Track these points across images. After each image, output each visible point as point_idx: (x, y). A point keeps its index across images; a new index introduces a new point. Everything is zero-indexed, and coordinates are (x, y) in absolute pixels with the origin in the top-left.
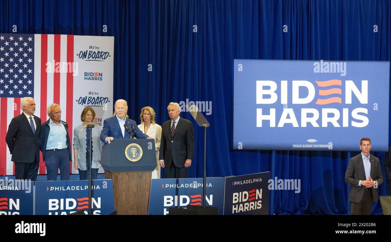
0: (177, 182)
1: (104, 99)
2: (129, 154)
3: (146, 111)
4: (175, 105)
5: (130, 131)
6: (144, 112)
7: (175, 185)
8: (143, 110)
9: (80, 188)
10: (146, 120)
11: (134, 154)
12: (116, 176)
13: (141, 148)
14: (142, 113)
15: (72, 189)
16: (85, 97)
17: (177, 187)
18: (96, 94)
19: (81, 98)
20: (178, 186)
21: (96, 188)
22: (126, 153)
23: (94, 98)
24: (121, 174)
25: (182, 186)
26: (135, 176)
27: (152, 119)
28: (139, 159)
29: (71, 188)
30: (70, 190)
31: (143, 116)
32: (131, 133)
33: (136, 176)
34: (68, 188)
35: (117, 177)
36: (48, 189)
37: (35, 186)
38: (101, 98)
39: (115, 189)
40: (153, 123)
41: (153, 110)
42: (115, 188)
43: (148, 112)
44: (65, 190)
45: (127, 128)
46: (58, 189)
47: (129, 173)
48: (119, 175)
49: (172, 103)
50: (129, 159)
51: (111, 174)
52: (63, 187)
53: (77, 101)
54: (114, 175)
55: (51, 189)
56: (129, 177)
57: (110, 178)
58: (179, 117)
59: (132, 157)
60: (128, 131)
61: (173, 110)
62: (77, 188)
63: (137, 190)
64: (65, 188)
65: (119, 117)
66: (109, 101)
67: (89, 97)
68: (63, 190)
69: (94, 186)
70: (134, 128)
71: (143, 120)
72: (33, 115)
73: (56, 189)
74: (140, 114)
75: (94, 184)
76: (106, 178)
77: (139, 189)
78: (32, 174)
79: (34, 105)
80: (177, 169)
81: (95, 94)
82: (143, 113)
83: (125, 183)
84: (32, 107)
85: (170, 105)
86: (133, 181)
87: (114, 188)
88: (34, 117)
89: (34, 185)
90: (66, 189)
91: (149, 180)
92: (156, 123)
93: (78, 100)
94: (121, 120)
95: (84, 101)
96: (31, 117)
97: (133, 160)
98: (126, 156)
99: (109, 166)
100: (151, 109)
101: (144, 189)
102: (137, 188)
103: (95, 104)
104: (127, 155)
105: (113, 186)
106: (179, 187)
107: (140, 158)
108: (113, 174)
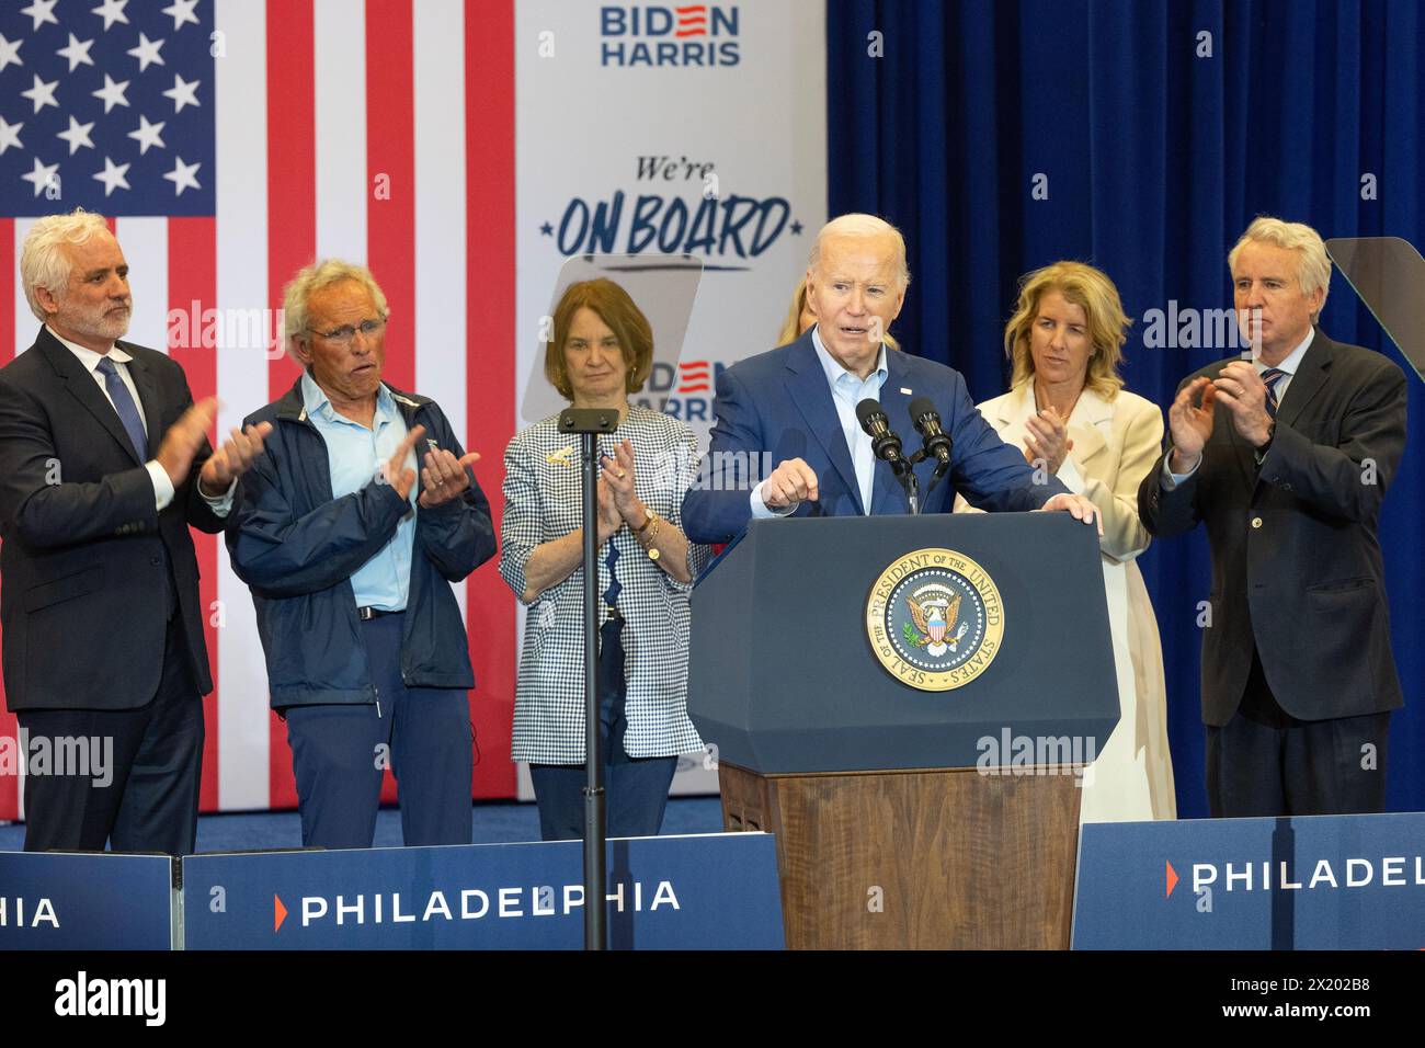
0: (1283, 849)
1: (759, 214)
2: (900, 631)
3: (1053, 304)
4: (1290, 244)
5: (908, 452)
6: (1046, 309)
7: (1266, 866)
8: (1038, 293)
9: (525, 902)
10: (1054, 374)
11: (937, 632)
12: (803, 801)
13: (993, 586)
14: (1022, 315)
15: (466, 915)
16: (610, 200)
17: (1284, 885)
18: (697, 172)
19: (579, 211)
20: (1290, 880)
21: (647, 899)
22: (875, 620)
23: (678, 204)
24: (840, 792)
25: (1323, 873)
26: (949, 802)
27: (1097, 365)
28: (981, 668)
29: (455, 906)
30: (449, 916)
31: (1026, 333)
32: (909, 469)
33: (958, 803)
34: (437, 905)
35: (808, 812)
36: (281, 913)
37: (181, 894)
38: (732, 203)
39: (800, 907)
40: (1099, 391)
41: (1115, 298)
42: (800, 898)
43: (1073, 311)
44: (412, 918)
45: (880, 427)
46: (359, 909)
47: (903, 783)
48: (827, 795)
49: (1267, 225)
50: (896, 672)
51: (766, 788)
52: (396, 897)
53: (547, 229)
54: (790, 797)
55: (307, 916)
56: (905, 816)
57: (762, 823)
58: (1311, 334)
59: (922, 652)
60: (892, 453)
61: (1270, 283)
62: (503, 902)
63: (971, 911)
64: (415, 904)
65: (839, 359)
66: (797, 229)
67: (642, 201)
68: (397, 918)
69: (638, 887)
70: (932, 427)
71: (1031, 367)
72: (121, 346)
73: (341, 910)
74: (1010, 316)
75: (632, 870)
76: (732, 822)
77: (980, 908)
78: (158, 796)
79: (115, 277)
80: (1295, 738)
81: (682, 171)
82: (1033, 314)
83: (878, 863)
84: (98, 291)
85: (1256, 238)
86: (937, 839)
87: (792, 901)
88: (129, 358)
89: (177, 884)
90: (420, 912)
91: (1061, 836)
92: (1129, 388)
93: (556, 224)
94: (852, 378)
95: (601, 229)
96: (108, 360)
97: (929, 675)
98: (877, 647)
99: (747, 729)
100: (1096, 286)
101: (1018, 903)
102: (971, 898)
103: (688, 248)
104: (880, 644)
105: (783, 881)
106: (1298, 886)
107: (987, 662)
108: (782, 792)
